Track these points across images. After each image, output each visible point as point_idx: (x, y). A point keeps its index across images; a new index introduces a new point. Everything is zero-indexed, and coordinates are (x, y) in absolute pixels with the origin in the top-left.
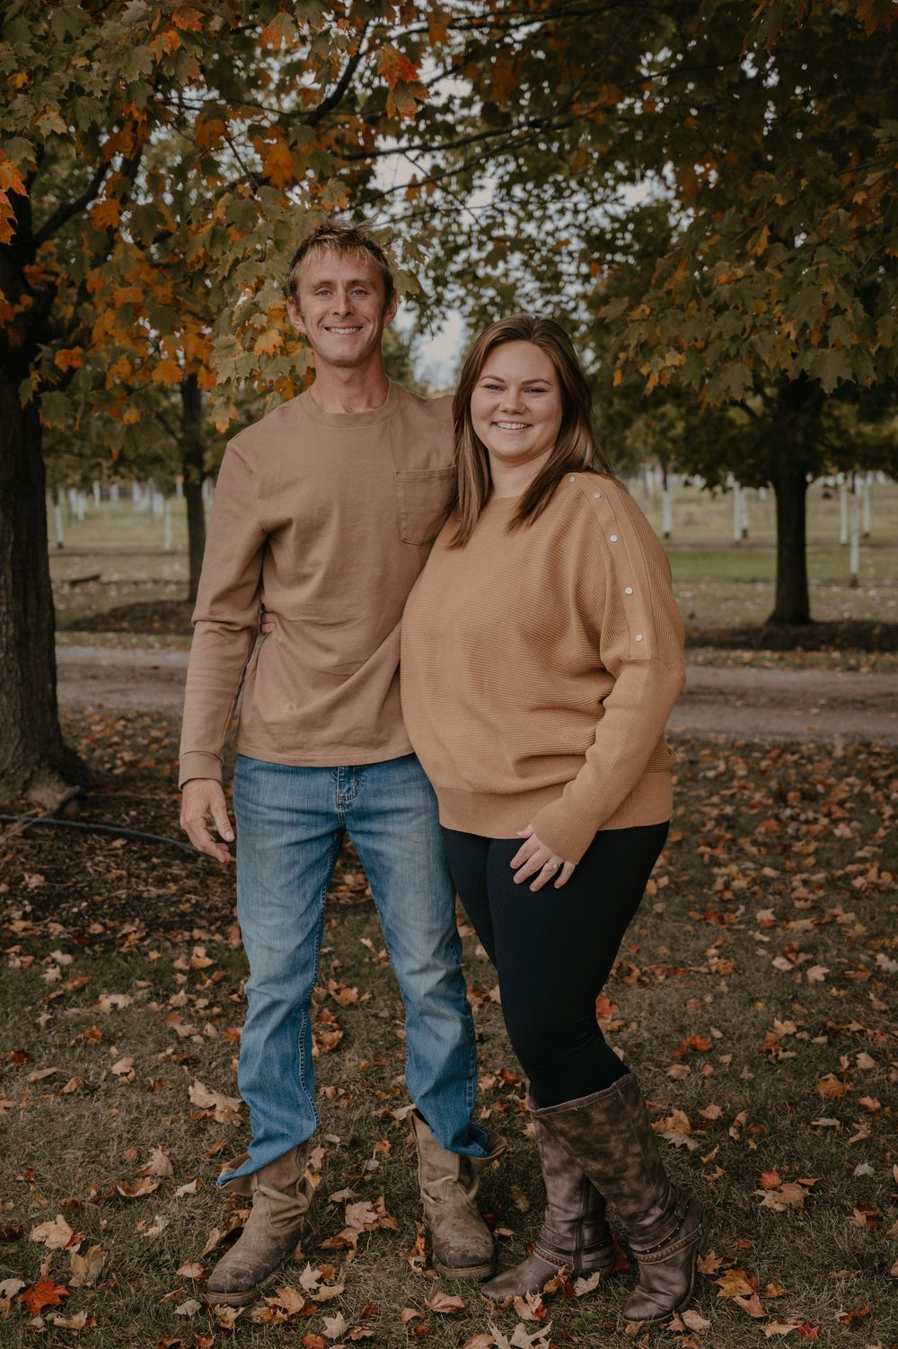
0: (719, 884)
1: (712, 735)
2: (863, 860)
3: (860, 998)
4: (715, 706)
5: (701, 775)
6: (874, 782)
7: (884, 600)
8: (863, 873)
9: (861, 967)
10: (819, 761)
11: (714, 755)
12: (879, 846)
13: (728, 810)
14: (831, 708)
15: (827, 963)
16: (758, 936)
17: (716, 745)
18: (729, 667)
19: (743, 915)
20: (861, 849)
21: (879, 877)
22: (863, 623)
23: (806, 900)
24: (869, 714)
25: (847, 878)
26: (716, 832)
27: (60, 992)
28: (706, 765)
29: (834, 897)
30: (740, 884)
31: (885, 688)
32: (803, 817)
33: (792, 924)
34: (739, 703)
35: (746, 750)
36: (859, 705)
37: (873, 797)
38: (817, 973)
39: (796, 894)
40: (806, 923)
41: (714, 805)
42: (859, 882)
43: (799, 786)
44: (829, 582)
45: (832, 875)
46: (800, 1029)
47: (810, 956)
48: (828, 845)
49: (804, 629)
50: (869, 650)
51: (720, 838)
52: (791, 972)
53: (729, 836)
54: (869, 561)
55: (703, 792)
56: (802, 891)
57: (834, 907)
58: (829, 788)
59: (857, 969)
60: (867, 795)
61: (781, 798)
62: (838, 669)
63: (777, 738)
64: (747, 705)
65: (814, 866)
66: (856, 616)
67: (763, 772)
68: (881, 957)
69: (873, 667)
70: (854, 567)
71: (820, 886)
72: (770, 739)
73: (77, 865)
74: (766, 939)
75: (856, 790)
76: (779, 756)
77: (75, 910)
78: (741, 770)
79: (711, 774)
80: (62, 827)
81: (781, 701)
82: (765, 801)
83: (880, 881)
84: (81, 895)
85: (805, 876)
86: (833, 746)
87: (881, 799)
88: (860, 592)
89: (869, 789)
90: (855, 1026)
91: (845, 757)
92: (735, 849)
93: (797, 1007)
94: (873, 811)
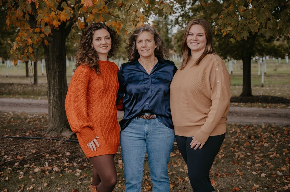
0: (237, 156)
1: (230, 123)
2: (272, 151)
3: (274, 180)
4: (230, 116)
5: (228, 132)
6: (273, 134)
7: (271, 90)
8: (272, 154)
9: (274, 174)
10: (259, 129)
11: (231, 127)
12: (276, 148)
13: (237, 140)
14: (260, 117)
15: (265, 173)
16: (248, 167)
17: (231, 125)
18: (232, 107)
19: (243, 163)
20: (271, 149)
21: (276, 155)
22: (266, 96)
23: (259, 160)
24: (270, 118)
25: (269, 155)
26: (234, 145)
27: (81, 178)
28: (229, 130)
29: (265, 159)
30: (242, 156)
31: (274, 112)
32: (255, 142)
33: (256, 165)
34: (236, 115)
35: (239, 126)
36: (267, 116)
37: (273, 137)
38: (263, 175)
39: (256, 158)
40: (259, 165)
41: (233, 139)
42: (271, 156)
43: (254, 135)
44: (256, 86)
45: (265, 155)
46: (260, 186)
47: (261, 172)
48: (263, 148)
49: (251, 98)
50: (268, 103)
51: (235, 146)
52: (257, 175)
53: (237, 146)
54: (266, 80)
55: (229, 136)
56: (258, 158)
57: (266, 161)
58: (261, 135)
59: (273, 174)
60: (272, 137)
61: (249, 137)
62: (261, 107)
63: (247, 124)
64: (238, 116)
65: (260, 153)
66: (264, 94)
67: (244, 132)
68: (278, 172)
69: (270, 107)
70: (263, 82)
71: (262, 157)
72: (245, 124)
73: (78, 150)
74: (250, 168)
75: (268, 136)
76: (248, 128)
77: (79, 160)
78: (239, 131)
79: (231, 132)
80: (72, 142)
81: (247, 115)
82: (245, 138)
83: (276, 156)
84: (80, 157)
85: (258, 155)
86: (262, 125)
87: (275, 138)
88: (264, 88)
89: (272, 135)
90: (273, 186)
91: (265, 128)
92: (239, 149)
93: (259, 182)
94: (273, 141)
